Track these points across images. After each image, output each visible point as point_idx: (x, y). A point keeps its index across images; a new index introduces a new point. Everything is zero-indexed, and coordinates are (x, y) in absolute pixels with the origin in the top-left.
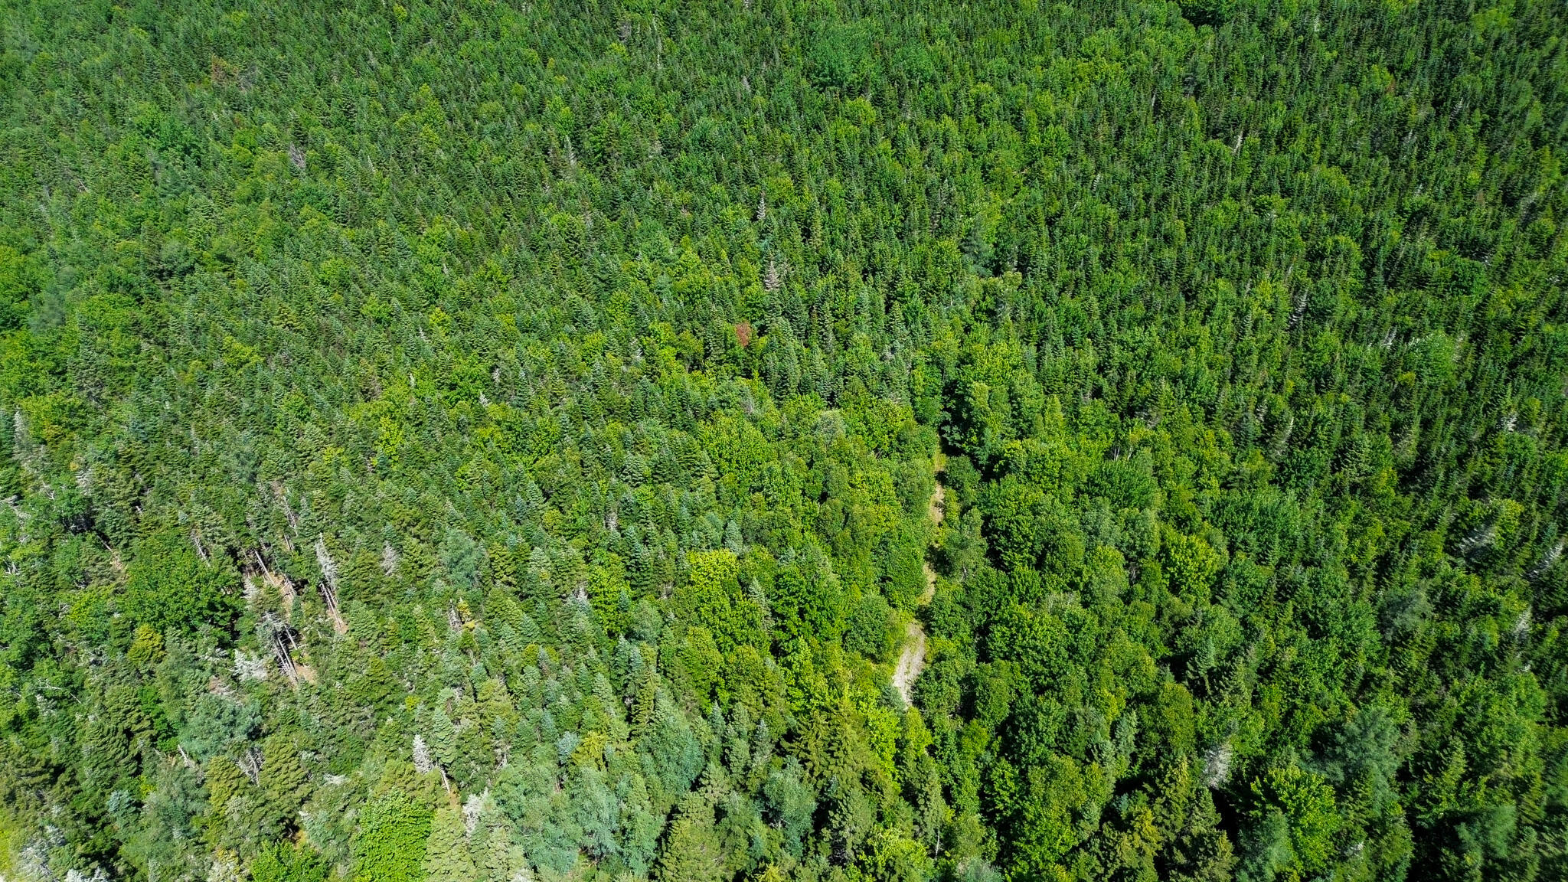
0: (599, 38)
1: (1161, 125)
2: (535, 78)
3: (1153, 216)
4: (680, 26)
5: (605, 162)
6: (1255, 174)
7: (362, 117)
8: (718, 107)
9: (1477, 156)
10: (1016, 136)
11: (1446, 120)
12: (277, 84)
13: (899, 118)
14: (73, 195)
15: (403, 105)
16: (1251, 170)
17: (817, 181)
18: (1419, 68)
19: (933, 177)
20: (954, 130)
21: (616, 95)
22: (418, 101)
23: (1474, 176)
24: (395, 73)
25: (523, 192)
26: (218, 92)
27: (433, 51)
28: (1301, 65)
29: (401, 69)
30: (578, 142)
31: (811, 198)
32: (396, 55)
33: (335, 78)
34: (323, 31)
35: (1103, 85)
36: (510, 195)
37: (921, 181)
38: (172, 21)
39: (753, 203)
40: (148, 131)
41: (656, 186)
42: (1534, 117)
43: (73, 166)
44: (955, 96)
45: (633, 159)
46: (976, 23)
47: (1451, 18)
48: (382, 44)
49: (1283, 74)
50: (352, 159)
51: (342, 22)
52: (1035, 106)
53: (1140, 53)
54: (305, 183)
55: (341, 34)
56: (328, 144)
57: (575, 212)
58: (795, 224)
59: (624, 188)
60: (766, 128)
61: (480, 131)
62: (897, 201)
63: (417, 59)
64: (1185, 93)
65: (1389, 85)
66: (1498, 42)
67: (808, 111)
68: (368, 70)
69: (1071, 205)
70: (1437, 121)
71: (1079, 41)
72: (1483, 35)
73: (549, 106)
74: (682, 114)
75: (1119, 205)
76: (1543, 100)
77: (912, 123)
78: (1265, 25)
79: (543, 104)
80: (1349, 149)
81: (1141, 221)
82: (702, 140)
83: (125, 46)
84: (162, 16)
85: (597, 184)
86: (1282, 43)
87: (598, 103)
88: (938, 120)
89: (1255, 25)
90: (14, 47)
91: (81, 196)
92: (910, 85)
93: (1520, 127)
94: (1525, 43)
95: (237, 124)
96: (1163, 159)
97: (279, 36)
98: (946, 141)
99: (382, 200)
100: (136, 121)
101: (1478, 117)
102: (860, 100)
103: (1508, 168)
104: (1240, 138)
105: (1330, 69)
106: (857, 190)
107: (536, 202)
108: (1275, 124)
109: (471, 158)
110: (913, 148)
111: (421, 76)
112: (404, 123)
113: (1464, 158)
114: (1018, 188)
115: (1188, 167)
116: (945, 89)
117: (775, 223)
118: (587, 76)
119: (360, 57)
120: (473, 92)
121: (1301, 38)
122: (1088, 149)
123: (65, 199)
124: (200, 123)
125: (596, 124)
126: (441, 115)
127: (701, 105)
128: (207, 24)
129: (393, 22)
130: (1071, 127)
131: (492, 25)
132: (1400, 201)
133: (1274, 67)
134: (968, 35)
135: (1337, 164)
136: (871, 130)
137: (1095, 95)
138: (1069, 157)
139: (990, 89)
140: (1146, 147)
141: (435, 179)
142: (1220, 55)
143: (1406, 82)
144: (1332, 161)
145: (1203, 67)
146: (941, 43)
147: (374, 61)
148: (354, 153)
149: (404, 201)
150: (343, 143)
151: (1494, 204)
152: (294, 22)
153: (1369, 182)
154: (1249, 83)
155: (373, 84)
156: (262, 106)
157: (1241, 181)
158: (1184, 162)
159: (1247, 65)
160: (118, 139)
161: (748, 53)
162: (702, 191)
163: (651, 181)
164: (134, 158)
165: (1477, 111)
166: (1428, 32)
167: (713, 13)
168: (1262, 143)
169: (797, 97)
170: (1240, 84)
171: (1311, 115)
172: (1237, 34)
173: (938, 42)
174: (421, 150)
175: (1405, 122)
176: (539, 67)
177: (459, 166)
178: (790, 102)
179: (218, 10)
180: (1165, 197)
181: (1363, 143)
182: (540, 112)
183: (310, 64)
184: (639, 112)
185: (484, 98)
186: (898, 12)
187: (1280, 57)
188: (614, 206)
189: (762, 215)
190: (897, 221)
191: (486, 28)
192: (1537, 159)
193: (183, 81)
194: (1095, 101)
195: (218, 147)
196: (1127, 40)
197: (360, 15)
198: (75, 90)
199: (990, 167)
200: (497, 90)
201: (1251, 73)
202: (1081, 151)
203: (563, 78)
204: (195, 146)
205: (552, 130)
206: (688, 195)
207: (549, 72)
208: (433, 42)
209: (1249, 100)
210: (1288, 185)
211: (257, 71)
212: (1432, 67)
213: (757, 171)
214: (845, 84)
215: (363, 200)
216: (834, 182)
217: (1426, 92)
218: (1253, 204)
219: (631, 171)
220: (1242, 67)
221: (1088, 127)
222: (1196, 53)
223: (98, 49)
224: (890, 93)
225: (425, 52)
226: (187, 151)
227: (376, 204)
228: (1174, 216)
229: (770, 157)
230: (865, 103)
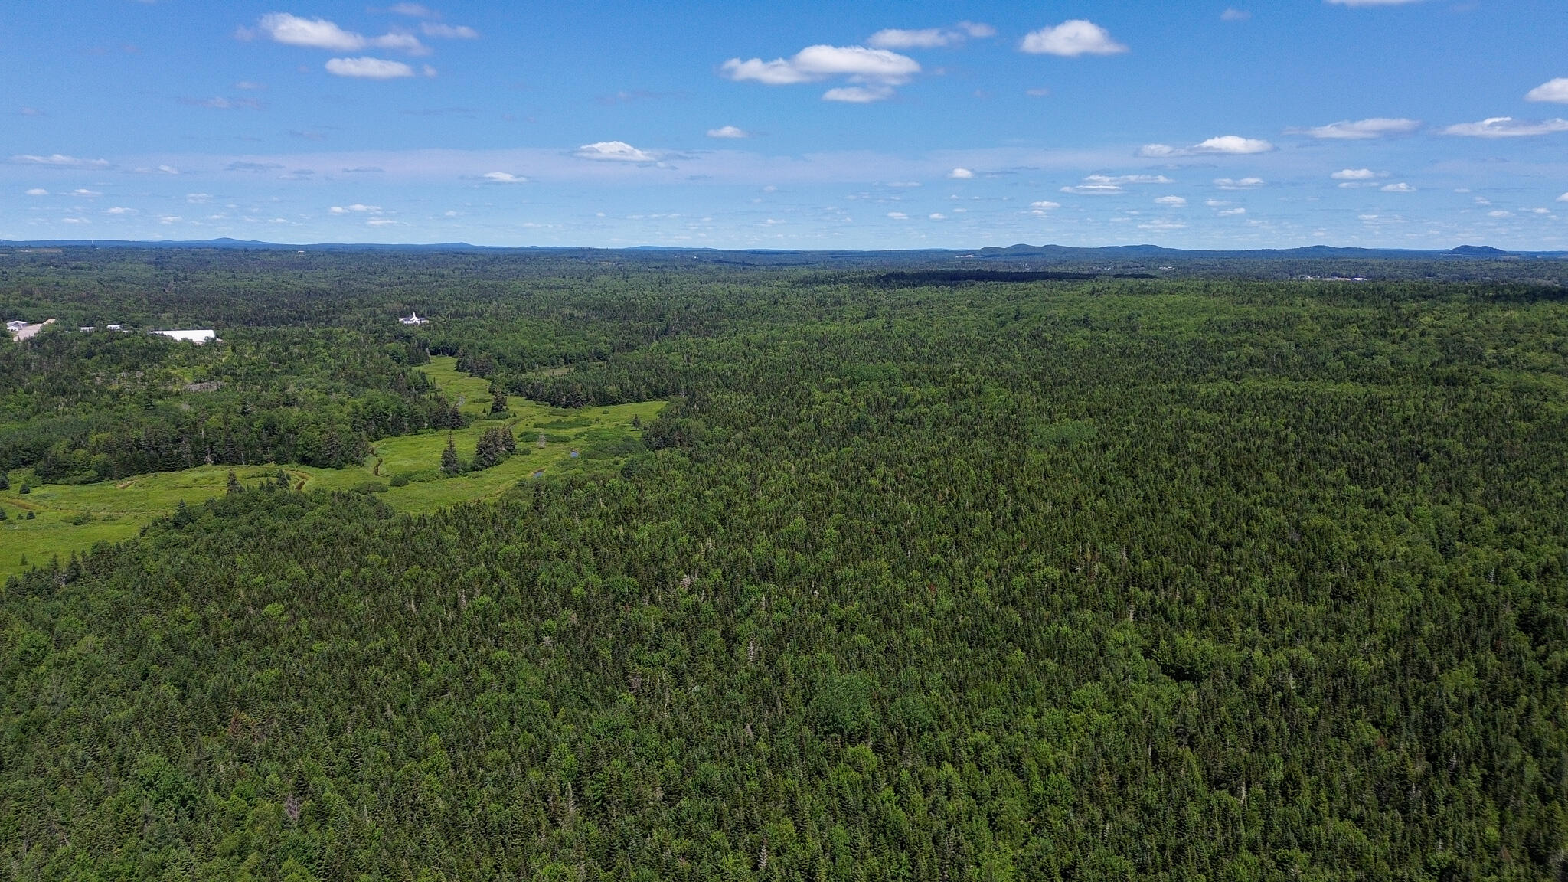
0: (609, 689)
1: (1162, 774)
2: (543, 726)
3: (1172, 869)
4: (688, 678)
5: (605, 809)
6: (1268, 826)
7: (367, 766)
8: (721, 753)
9: (1487, 811)
10: (1018, 783)
11: (1445, 774)
12: (291, 735)
13: (900, 765)
14: (52, 850)
15: (410, 755)
16: (1263, 823)
17: (821, 828)
18: (1403, 724)
19: (939, 825)
20: (956, 777)
21: (621, 743)
22: (426, 749)
23: (1492, 832)
24: (408, 724)
25: (518, 841)
26: (230, 744)
27: (449, 703)
28: (1287, 719)
29: (416, 719)
30: (580, 789)
31: (815, 845)
32: (413, 707)
33: (349, 729)
34: (347, 686)
35: (1098, 735)
36: (504, 846)
37: (927, 828)
38: (204, 678)
39: (754, 851)
40: (150, 784)
41: (655, 833)
42: (1532, 771)
43: (62, 819)
44: (954, 743)
45: (634, 805)
46: (967, 676)
47: (1419, 678)
48: (402, 696)
49: (1271, 727)
50: (347, 808)
51: (367, 678)
52: (1035, 755)
53: (1129, 705)
54: (294, 834)
55: (364, 688)
56: (327, 793)
57: (570, 862)
58: (798, 874)
59: (622, 836)
60: (768, 773)
61: (483, 777)
62: (903, 849)
63: (432, 710)
64: (1180, 744)
65: (1378, 740)
66: (1472, 700)
67: (810, 757)
68: (383, 721)
69: (1085, 857)
70: (1436, 775)
71: (1068, 694)
72: (1455, 693)
73: (555, 752)
74: (685, 760)
75: (1135, 857)
76: (1535, 755)
77: (913, 770)
78: (1243, 682)
79: (548, 752)
80: (1357, 803)
81: (1160, 875)
82: (703, 786)
83: (152, 702)
84: (197, 674)
85: (595, 832)
86: (1263, 698)
87: (602, 750)
88: (939, 767)
89: (1233, 682)
90: (47, 703)
91: (61, 851)
92: (910, 734)
93: (1521, 781)
94: (1497, 702)
95: (240, 775)
96: (1170, 809)
97: (304, 691)
98: (949, 788)
99: (370, 852)
100: (142, 773)
101: (1476, 772)
102: (861, 747)
103: (1525, 823)
104: (1244, 789)
105: (1315, 724)
106: (862, 838)
107: (530, 852)
108: (1276, 776)
109: (469, 806)
110: (916, 795)
111: (433, 725)
112: (407, 772)
113: (1476, 813)
114: (1027, 837)
115: (1198, 817)
116: (944, 736)
117: (777, 873)
118: (595, 724)
119: (377, 709)
120: (481, 741)
121: (1280, 694)
122: (1092, 798)
123: (42, 854)
124: (204, 774)
125: (600, 771)
126: (445, 763)
127: (704, 751)
128: (238, 681)
129: (415, 677)
130: (1072, 775)
131: (509, 679)
132: (1424, 857)
133: (1261, 721)
134: (961, 687)
135: (1349, 817)
136: (873, 776)
137: (1091, 744)
138: (1075, 806)
139: (988, 737)
140: (1151, 797)
141: (428, 829)
142: (1207, 708)
143: (1394, 737)
144: (1344, 815)
145: (1192, 720)
146: (935, 694)
147: (390, 713)
148: (352, 802)
149: (393, 853)
150: (341, 792)
151: (1523, 862)
152: (322, 678)
153: (1387, 837)
154: (1240, 735)
155: (385, 734)
156: (270, 758)
157: (1255, 833)
158: (1193, 812)
159: (1234, 718)
160: (117, 792)
161: (752, 702)
162: (702, 838)
163: (650, 828)
164: (129, 810)
165: (1473, 765)
166: (1401, 690)
167: (719, 666)
168: (1268, 795)
169: (800, 744)
170: (1231, 737)
171: (1309, 767)
172: (1218, 689)
173: (933, 692)
174: (420, 799)
175: (1405, 776)
176: (549, 717)
177: (456, 815)
178: (792, 748)
179: (252, 668)
180: (1180, 849)
181: (1369, 796)
182: (545, 760)
183: (327, 716)
184: (643, 759)
185: (491, 746)
186: (893, 666)
187: (1264, 712)
188: (610, 855)
189: (763, 864)
190: (904, 871)
191: (503, 681)
192: (1551, 814)
193: (199, 733)
194: (1092, 750)
195: (214, 799)
196: (1113, 692)
197: (386, 671)
198: (91, 743)
199: (996, 815)
200: (505, 739)
201: (1239, 726)
202: (1086, 800)
203: (572, 727)
204: (192, 798)
205: (554, 778)
206: (687, 842)
207: (558, 721)
208: (451, 695)
209: (1245, 752)
210: (1304, 838)
211: (275, 724)
212: (1416, 722)
213: (758, 817)
214: (846, 732)
215: (351, 851)
216: (839, 829)
217: (1417, 747)
218: (1274, 858)
219: (629, 818)
220: (1229, 720)
221: (1089, 776)
222: (1182, 706)
223: (125, 704)
224: (890, 740)
225: (440, 704)
226: (183, 803)
227: (362, 856)
228: (1194, 870)
229: (773, 803)
230: (865, 749)
